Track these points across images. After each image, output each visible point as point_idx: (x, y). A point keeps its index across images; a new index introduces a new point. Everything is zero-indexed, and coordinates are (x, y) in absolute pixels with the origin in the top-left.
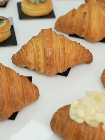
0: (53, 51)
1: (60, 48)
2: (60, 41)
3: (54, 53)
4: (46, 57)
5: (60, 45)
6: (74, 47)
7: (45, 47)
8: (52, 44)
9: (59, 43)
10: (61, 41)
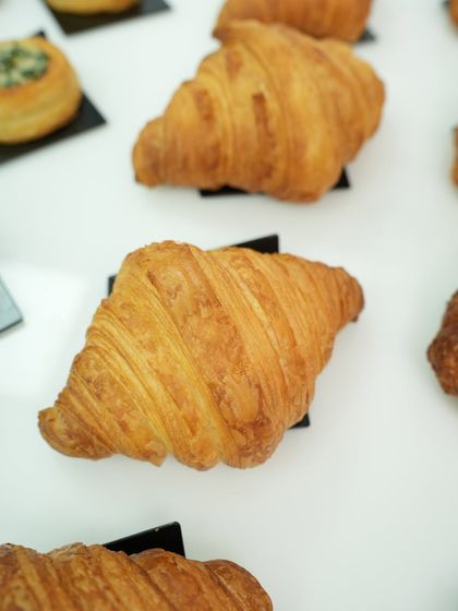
0: (258, 386)
1: (277, 348)
2: (261, 311)
3: (265, 390)
4: (231, 423)
5: (271, 333)
6: (312, 301)
7: (215, 380)
8: (241, 350)
9: (262, 326)
10: (263, 306)
